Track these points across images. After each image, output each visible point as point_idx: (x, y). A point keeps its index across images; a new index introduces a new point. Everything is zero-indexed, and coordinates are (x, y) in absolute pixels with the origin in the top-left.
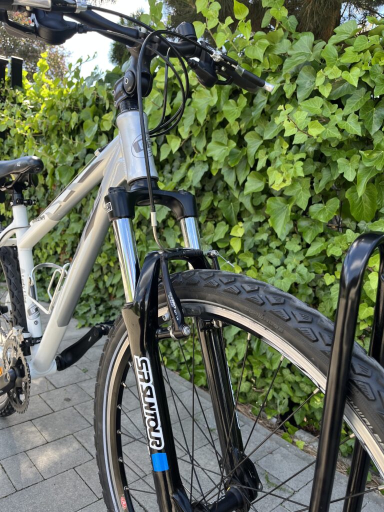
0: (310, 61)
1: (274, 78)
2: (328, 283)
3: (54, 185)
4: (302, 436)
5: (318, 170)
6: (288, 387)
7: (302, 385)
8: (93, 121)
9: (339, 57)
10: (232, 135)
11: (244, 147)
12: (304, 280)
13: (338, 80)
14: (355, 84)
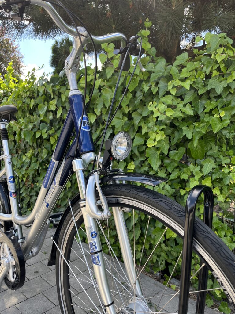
0: (164, 75)
1: (146, 83)
2: (182, 194)
3: (20, 141)
4: (174, 282)
5: (173, 133)
6: (165, 254)
7: (172, 253)
8: (44, 104)
9: (179, 73)
10: (125, 113)
11: (132, 120)
12: (169, 193)
13: (180, 86)
14: (188, 88)
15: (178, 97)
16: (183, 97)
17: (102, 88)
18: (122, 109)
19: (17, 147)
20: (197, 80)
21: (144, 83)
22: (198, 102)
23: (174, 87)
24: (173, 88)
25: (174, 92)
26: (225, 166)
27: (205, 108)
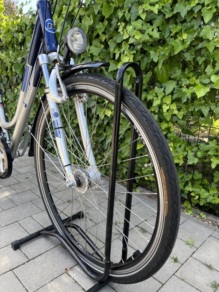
0: (136, 1)
1: (121, 10)
4: (140, 189)
5: (142, 58)
8: (31, 37)
10: (102, 42)
11: (108, 48)
13: (149, 11)
14: (157, 13)
15: (148, 22)
16: (153, 22)
17: (82, 18)
18: (100, 37)
19: (10, 83)
20: (165, 5)
21: (119, 10)
22: (166, 27)
23: (144, 11)
24: (143, 13)
25: (143, 17)
26: (184, 86)
27: (171, 32)
